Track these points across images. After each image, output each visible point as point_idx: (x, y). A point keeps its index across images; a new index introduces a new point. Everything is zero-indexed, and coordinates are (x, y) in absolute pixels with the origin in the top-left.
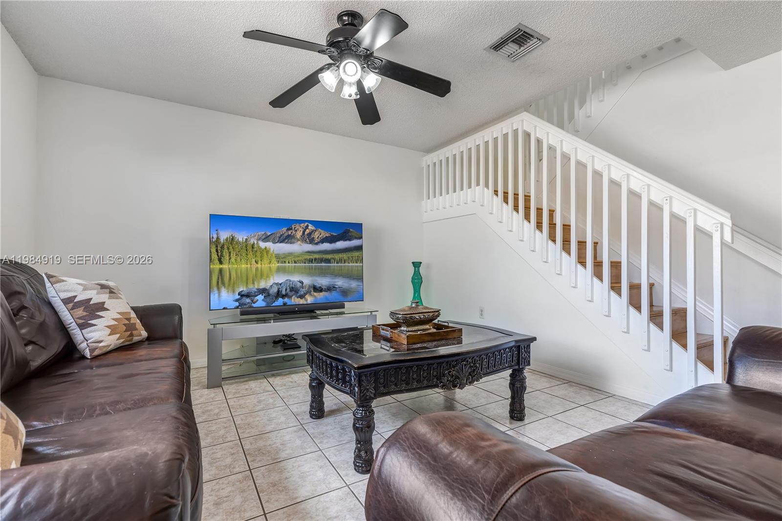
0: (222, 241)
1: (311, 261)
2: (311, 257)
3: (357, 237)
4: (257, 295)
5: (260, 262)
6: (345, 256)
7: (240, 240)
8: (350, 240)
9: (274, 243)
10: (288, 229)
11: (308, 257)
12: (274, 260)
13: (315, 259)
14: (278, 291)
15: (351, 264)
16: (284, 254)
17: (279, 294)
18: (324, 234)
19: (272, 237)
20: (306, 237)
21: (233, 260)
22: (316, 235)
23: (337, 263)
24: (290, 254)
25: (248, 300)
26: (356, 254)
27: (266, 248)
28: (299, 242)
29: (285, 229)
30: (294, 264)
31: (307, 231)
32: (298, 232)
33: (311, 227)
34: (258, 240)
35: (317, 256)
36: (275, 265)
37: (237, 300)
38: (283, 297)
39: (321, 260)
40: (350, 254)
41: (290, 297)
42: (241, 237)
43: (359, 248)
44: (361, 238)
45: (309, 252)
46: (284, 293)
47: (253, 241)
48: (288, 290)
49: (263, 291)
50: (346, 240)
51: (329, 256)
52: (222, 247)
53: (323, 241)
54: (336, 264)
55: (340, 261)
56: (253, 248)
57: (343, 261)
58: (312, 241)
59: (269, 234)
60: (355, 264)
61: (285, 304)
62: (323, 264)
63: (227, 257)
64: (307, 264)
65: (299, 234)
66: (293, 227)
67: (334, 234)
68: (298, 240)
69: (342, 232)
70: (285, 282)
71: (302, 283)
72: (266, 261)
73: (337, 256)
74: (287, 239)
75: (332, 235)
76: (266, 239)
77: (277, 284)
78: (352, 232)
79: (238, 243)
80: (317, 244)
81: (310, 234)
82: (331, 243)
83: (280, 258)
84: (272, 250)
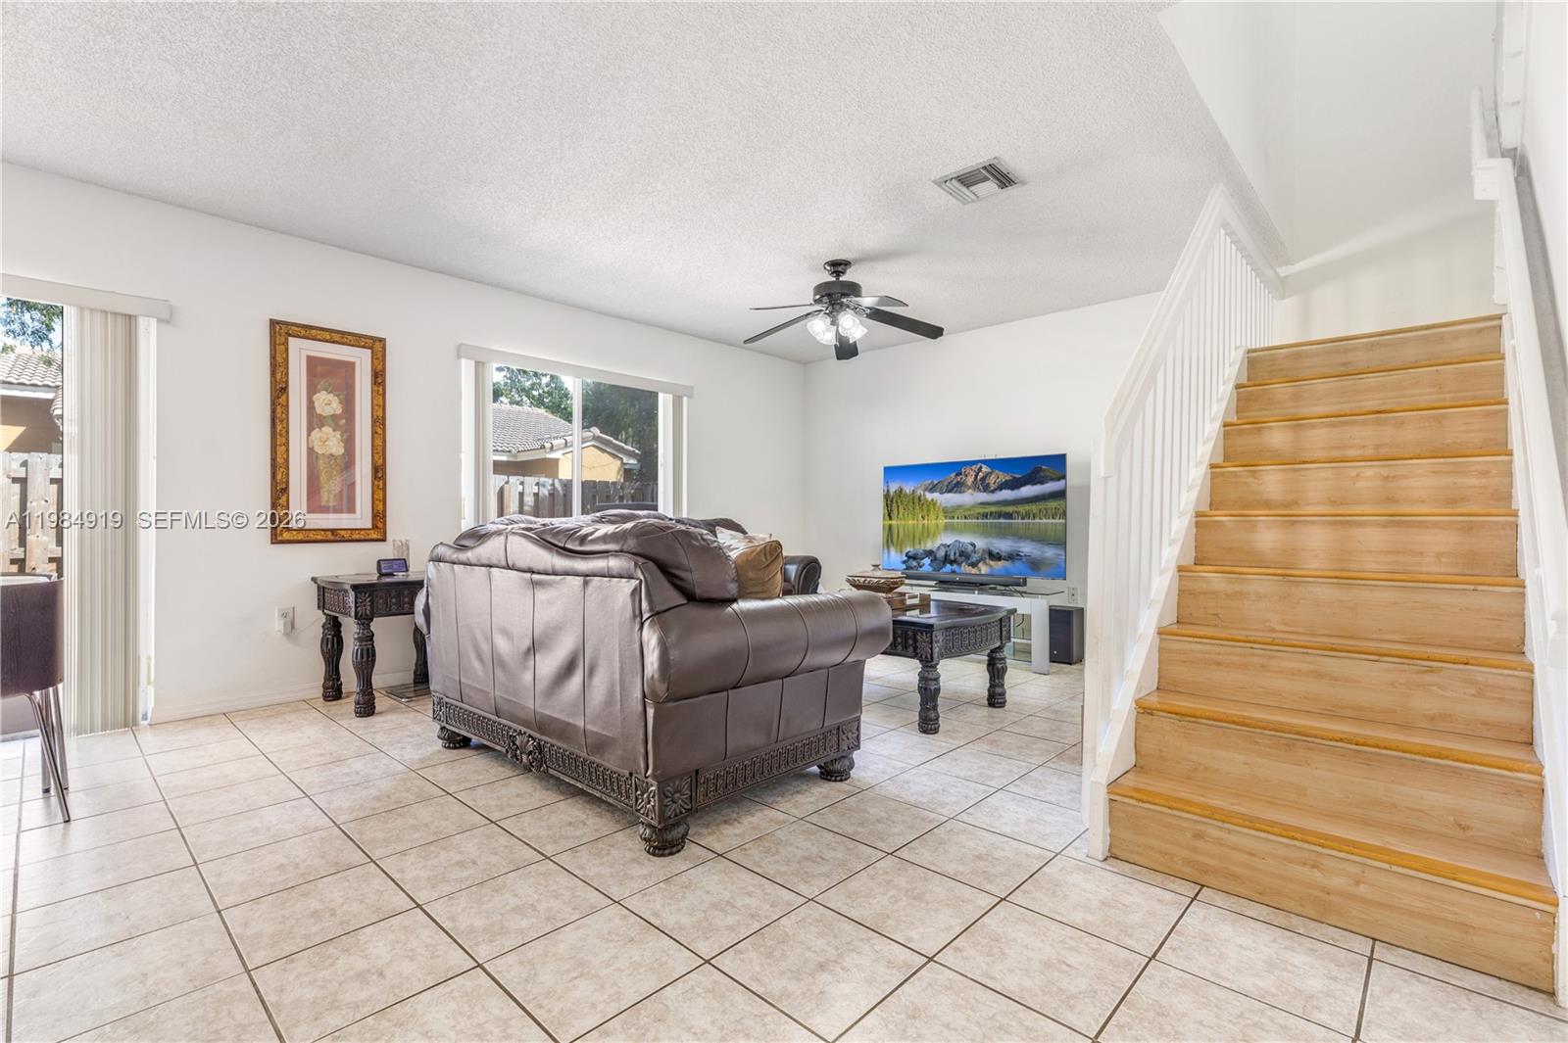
0: (891, 493)
1: (985, 516)
2: (986, 511)
3: (1054, 476)
4: (923, 559)
5: (926, 518)
6: (1034, 508)
7: (908, 491)
8: (1042, 483)
9: (942, 493)
10: (957, 475)
11: (981, 511)
12: (941, 514)
13: (991, 513)
14: (946, 555)
15: (1044, 521)
16: (952, 507)
17: (946, 560)
18: (1003, 477)
19: (939, 486)
20: (979, 482)
21: (901, 515)
22: (992, 480)
23: (1023, 518)
24: (960, 507)
25: (915, 563)
26: (1053, 504)
27: (932, 500)
28: (970, 491)
29: (953, 475)
30: (964, 521)
31: (981, 475)
32: (969, 477)
33: (985, 469)
34: (925, 490)
35: (993, 509)
36: (942, 521)
37: (904, 562)
38: (952, 562)
39: (999, 515)
40: (1042, 505)
41: (959, 564)
42: (908, 489)
43: (1061, 495)
44: (1064, 477)
45: (982, 504)
46: (952, 557)
47: (920, 492)
48: (957, 554)
49: (930, 553)
50: (1035, 484)
51: (1010, 509)
52: (892, 501)
53: (1001, 487)
54: (1020, 521)
55: (1027, 516)
56: (920, 500)
57: (1031, 516)
58: (986, 489)
59: (936, 482)
60: (1050, 521)
61: (953, 572)
62: (1002, 521)
63: (895, 512)
64: (980, 521)
65: (970, 480)
66: (963, 471)
67: (1018, 476)
68: (970, 488)
69: (1029, 471)
70: (953, 545)
71: (974, 545)
72: (933, 516)
73: (1022, 509)
74: (956, 487)
75: (1015, 478)
76: (933, 489)
77: (944, 545)
78: (1045, 470)
79: (906, 495)
80: (993, 491)
81: (984, 479)
82: (1012, 488)
83: (949, 512)
84: (939, 502)
